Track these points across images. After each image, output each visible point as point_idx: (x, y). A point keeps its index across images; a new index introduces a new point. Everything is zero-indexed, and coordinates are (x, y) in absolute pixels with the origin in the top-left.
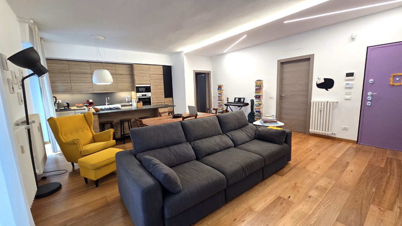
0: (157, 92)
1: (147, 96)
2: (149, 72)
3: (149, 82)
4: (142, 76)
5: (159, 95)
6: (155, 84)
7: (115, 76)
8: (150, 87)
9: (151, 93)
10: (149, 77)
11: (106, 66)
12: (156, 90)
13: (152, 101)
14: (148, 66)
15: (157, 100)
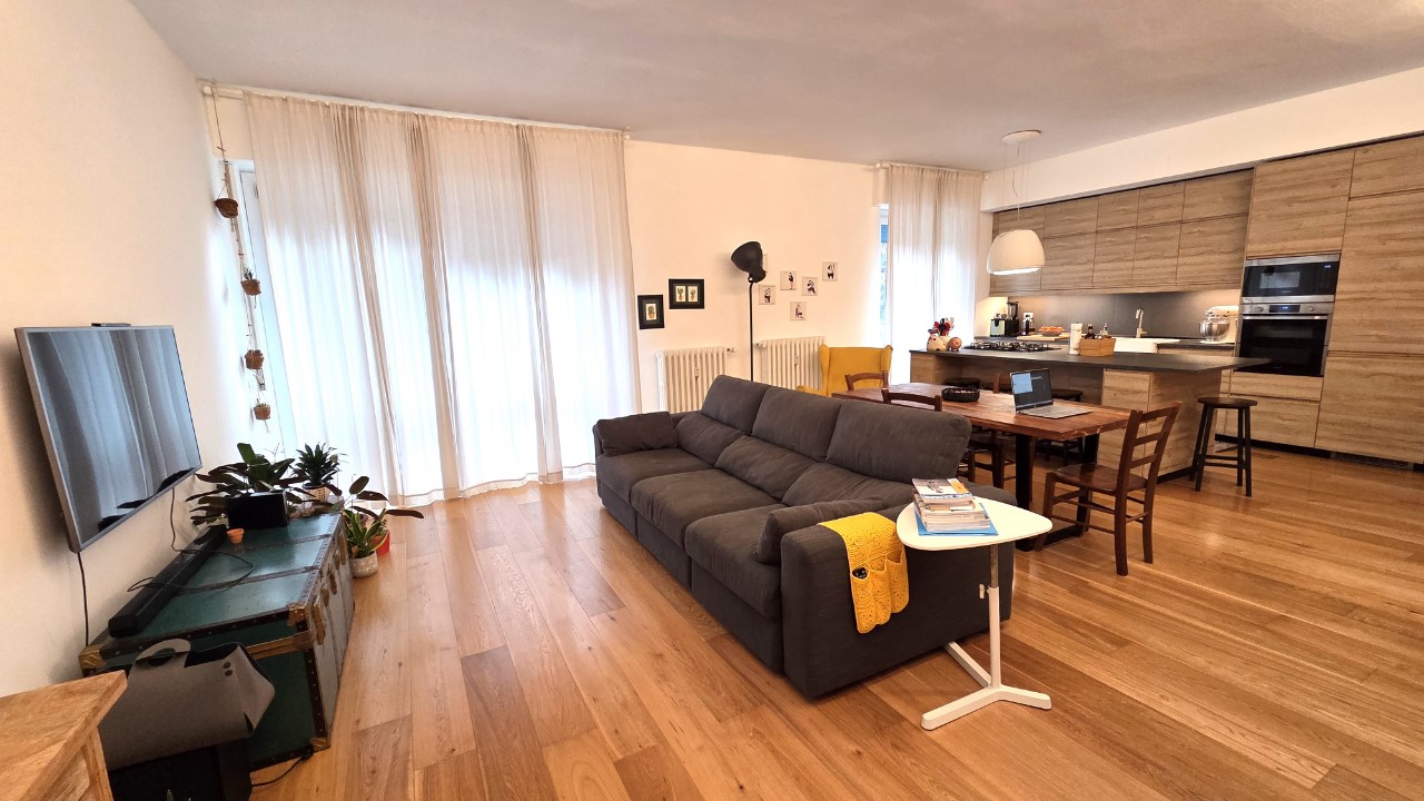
1: (1301, 311)
2: (1344, 187)
3: (1339, 240)
4: (1291, 216)
5: (1402, 308)
6: (1381, 248)
7: (1173, 232)
8: (1336, 266)
9: (1337, 297)
10: (1339, 212)
11: (1149, 197)
12: (1380, 281)
13: (1333, 342)
14: (1348, 155)
15: (1377, 335)
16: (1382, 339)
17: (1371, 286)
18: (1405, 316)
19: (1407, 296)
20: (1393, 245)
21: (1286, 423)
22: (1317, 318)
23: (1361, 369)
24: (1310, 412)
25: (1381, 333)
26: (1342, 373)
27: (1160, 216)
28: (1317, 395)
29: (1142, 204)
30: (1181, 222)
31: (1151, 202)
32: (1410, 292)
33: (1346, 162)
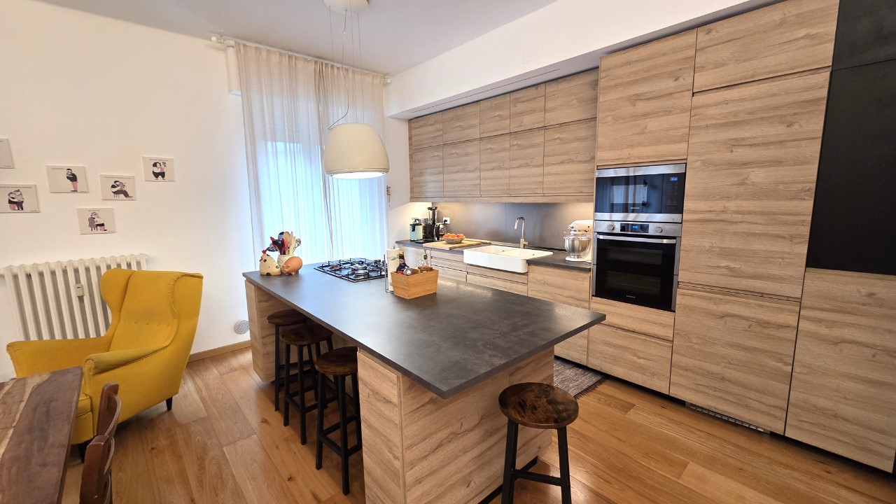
0: (739, 217)
1: (651, 232)
2: (686, 80)
3: (684, 145)
4: (636, 117)
5: (754, 235)
6: (729, 156)
7: (538, 139)
8: (682, 177)
9: (686, 216)
10: (682, 111)
11: (517, 101)
12: (728, 198)
13: (684, 272)
14: (689, 38)
15: (727, 268)
16: (733, 272)
17: (719, 205)
18: (757, 245)
19: (758, 219)
20: (742, 154)
21: (641, 361)
22: (665, 241)
23: (713, 307)
24: (663, 352)
25: (732, 265)
26: (693, 309)
27: (528, 121)
28: (668, 333)
29: (513, 109)
30: (544, 128)
31: (520, 107)
32: (763, 214)
33: (687, 48)
